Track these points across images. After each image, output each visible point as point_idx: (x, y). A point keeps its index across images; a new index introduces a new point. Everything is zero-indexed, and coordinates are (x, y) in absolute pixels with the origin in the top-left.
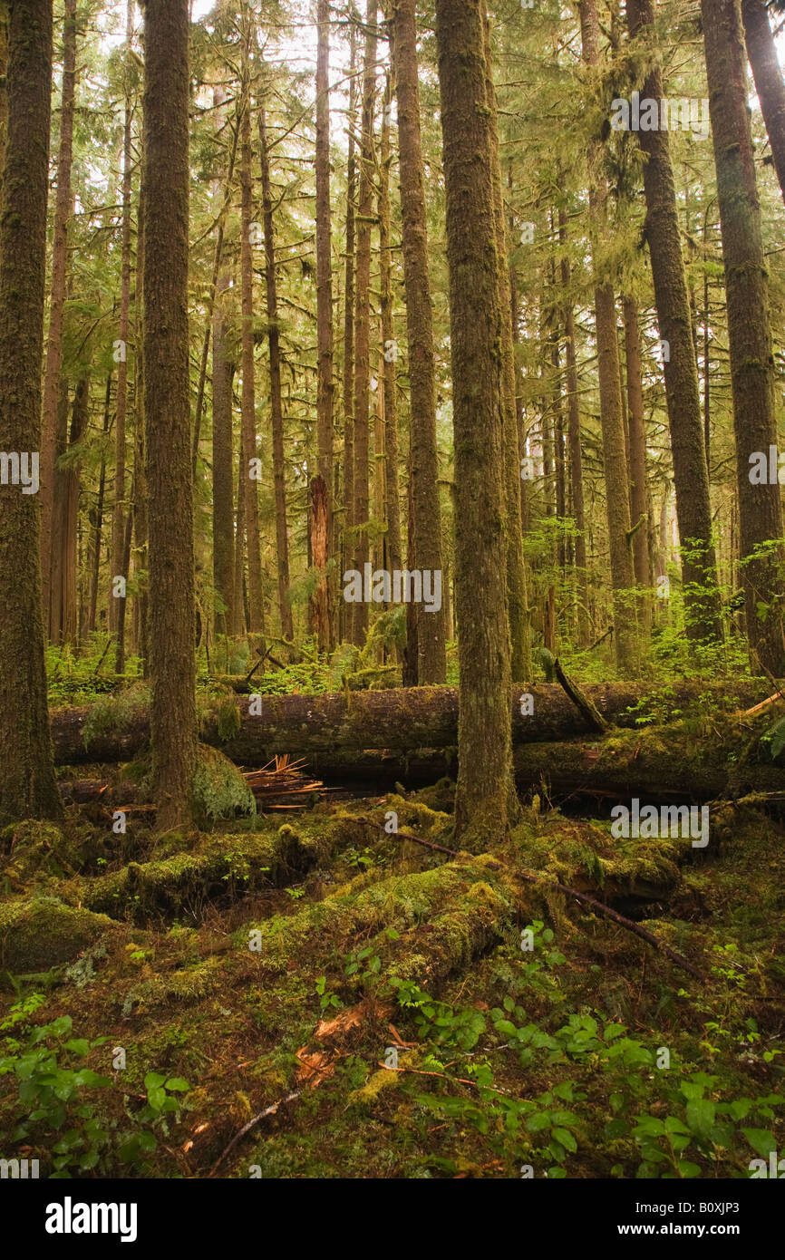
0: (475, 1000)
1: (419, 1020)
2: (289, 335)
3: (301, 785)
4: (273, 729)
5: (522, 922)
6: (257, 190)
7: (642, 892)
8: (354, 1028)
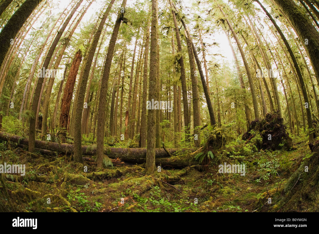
0: (147, 197)
1: (137, 199)
2: (125, 87)
3: (121, 162)
4: (116, 153)
5: (155, 185)
6: (123, 65)
7: (175, 181)
8: (127, 200)
